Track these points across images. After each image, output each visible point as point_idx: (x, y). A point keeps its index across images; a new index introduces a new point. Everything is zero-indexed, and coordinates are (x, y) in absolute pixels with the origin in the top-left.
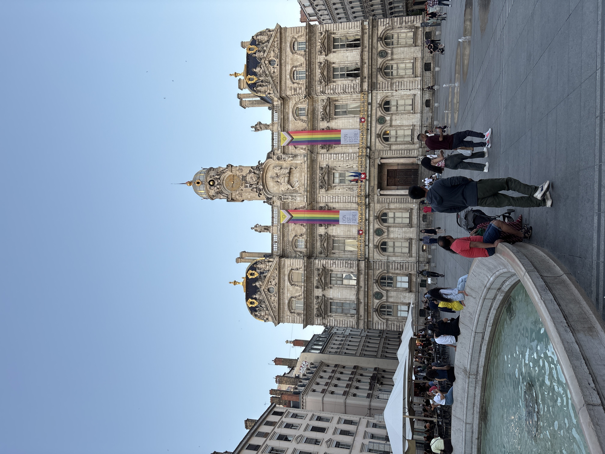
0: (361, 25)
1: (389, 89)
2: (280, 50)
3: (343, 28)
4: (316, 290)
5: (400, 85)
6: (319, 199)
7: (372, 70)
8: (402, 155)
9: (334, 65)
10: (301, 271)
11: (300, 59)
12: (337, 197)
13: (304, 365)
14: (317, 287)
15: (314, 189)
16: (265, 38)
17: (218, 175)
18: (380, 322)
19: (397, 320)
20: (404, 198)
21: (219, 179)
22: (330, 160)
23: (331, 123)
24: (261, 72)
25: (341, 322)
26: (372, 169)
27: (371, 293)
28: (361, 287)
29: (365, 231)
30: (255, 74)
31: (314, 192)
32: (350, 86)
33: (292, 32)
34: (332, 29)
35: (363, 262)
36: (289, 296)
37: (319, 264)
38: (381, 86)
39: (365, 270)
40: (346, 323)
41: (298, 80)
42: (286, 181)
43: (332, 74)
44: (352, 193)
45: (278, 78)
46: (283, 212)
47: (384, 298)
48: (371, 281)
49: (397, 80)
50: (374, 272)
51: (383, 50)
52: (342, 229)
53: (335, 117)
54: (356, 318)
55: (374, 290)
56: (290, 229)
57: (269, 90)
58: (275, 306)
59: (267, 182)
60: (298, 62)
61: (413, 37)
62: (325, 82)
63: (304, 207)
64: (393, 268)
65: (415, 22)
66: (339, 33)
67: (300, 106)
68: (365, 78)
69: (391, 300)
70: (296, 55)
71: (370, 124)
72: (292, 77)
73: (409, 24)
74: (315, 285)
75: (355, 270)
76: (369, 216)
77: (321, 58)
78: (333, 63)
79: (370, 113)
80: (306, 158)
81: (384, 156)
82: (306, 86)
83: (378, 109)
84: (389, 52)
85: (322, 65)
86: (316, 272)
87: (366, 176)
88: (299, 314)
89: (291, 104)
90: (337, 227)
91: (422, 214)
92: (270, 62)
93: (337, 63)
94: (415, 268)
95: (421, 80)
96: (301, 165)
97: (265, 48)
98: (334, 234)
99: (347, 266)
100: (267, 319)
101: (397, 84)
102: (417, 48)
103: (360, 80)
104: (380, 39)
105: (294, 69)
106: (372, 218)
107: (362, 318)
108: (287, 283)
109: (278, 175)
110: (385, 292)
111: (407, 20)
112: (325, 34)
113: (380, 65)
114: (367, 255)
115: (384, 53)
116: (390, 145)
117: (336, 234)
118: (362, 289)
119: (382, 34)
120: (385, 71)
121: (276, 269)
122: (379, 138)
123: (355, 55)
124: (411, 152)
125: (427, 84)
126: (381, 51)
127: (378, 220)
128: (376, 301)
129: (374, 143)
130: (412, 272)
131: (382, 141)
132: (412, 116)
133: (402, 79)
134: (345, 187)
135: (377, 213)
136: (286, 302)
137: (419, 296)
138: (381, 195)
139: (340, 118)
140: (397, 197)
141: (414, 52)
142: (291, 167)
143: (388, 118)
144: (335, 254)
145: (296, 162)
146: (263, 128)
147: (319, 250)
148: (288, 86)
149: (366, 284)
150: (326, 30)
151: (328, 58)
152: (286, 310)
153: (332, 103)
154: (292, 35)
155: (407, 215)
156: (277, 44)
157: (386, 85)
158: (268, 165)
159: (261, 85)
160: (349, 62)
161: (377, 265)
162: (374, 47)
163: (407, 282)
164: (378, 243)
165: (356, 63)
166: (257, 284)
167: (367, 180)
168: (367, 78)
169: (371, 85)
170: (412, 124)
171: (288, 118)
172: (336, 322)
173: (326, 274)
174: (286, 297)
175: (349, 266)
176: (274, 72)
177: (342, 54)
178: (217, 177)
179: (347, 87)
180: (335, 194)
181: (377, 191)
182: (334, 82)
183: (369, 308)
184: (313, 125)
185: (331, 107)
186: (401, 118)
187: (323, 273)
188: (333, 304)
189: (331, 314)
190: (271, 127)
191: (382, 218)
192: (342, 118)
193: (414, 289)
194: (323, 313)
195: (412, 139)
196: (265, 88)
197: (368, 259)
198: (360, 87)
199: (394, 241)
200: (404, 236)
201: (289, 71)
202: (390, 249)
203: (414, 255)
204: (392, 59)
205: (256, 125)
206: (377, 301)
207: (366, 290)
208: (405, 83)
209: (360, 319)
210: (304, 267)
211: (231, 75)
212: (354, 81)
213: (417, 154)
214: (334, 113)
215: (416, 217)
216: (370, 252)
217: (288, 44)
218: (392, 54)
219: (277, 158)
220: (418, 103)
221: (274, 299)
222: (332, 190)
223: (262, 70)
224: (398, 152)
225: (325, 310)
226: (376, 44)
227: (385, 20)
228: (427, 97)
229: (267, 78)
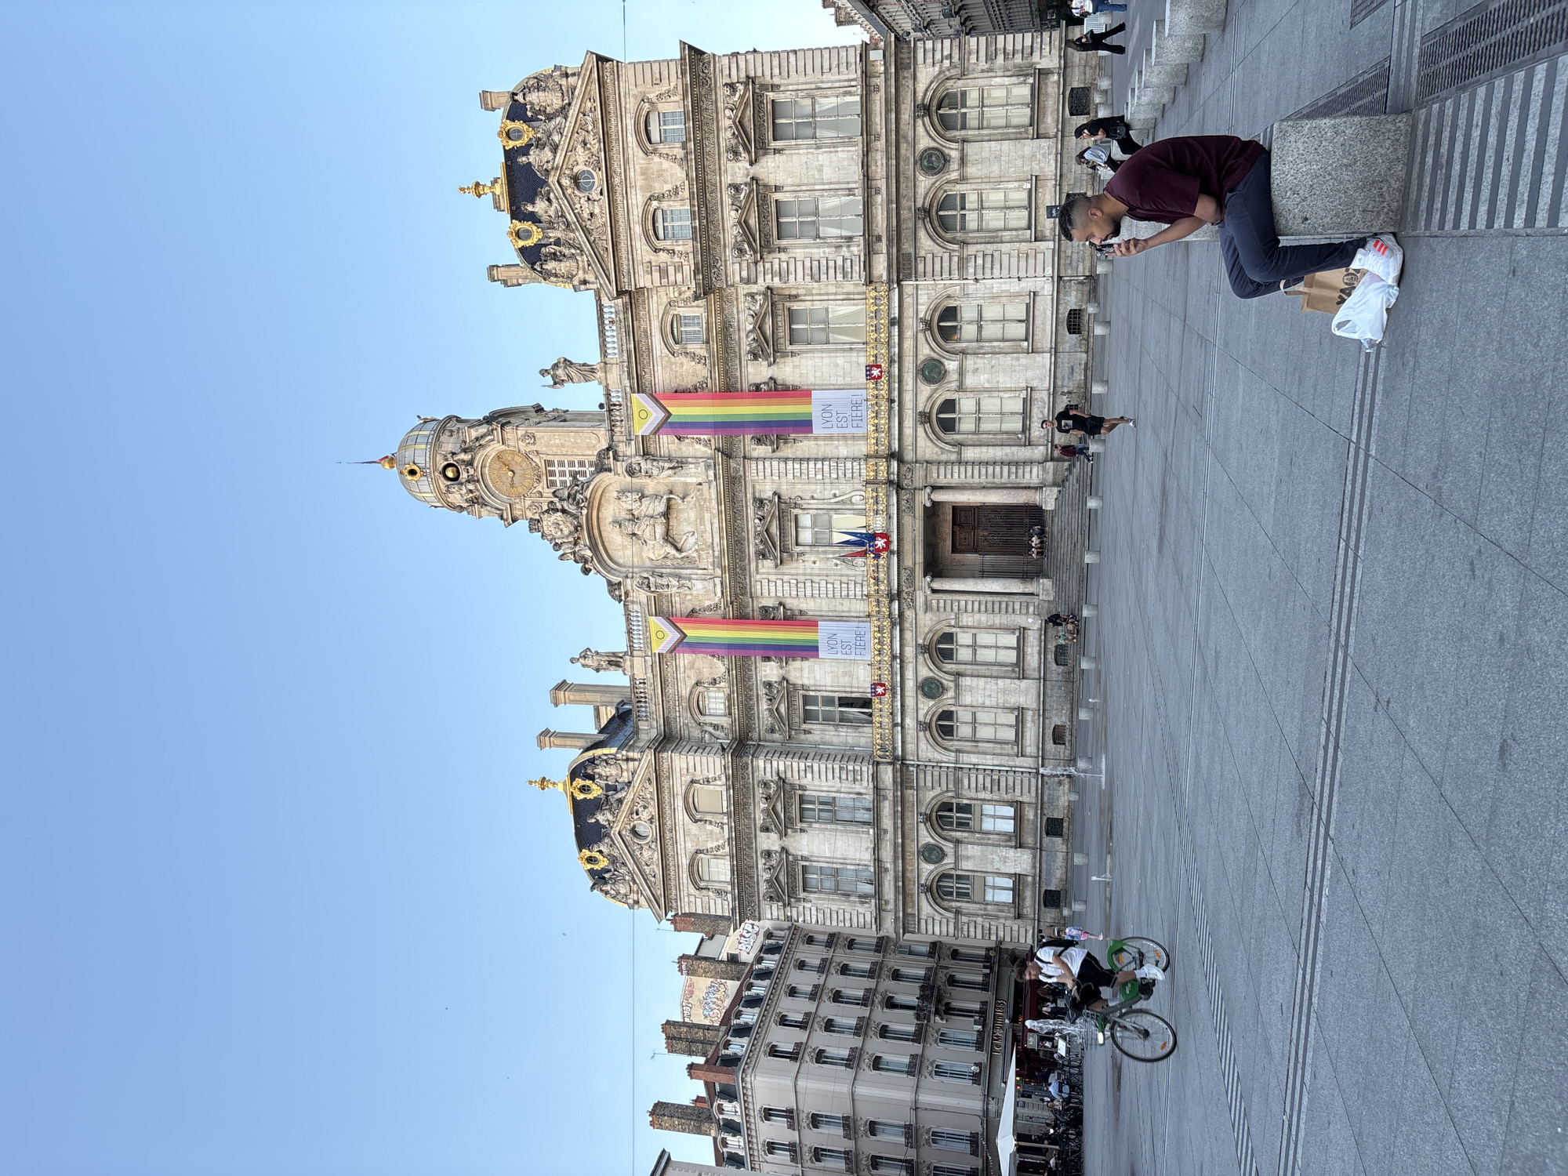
0: (861, 60)
1: (955, 273)
2: (606, 139)
3: (801, 69)
4: (761, 836)
5: (988, 265)
6: (759, 587)
7: (898, 214)
8: (996, 480)
9: (778, 196)
10: (720, 787)
11: (674, 174)
12: (808, 584)
13: (748, 932)
14: (766, 829)
15: (742, 559)
16: (552, 100)
17: (465, 451)
18: (938, 917)
19: (982, 912)
20: (1000, 602)
21: (470, 463)
22: (783, 480)
23: (781, 366)
24: (552, 213)
25: (834, 916)
26: (907, 520)
27: (912, 848)
28: (886, 831)
29: (893, 688)
30: (534, 218)
31: (743, 569)
32: (831, 264)
33: (640, 81)
34: (768, 73)
35: (890, 768)
36: (691, 847)
37: (768, 769)
38: (929, 269)
39: (895, 790)
40: (847, 916)
41: (669, 242)
42: (658, 536)
43: (775, 224)
44: (853, 572)
45: (605, 233)
46: (657, 623)
47: (949, 860)
48: (912, 819)
49: (979, 247)
50: (920, 795)
51: (933, 148)
52: (828, 669)
53: (790, 348)
54: (873, 908)
55: (920, 839)
56: (682, 665)
57: (581, 272)
58: (654, 871)
59: (604, 534)
60: (666, 182)
61: (1028, 99)
62: (755, 252)
63: (717, 606)
64: (973, 785)
65: (1037, 54)
66: (790, 88)
67: (683, 312)
68: (879, 238)
69: (967, 865)
70: (656, 159)
71: (897, 385)
72: (651, 232)
73: (1018, 59)
74: (759, 822)
75: (866, 788)
76: (901, 645)
77: (737, 171)
78: (777, 189)
79: (896, 350)
80: (711, 473)
81: (942, 481)
82: (696, 264)
83: (921, 336)
84: (954, 154)
85: (742, 196)
86: (760, 791)
87: (888, 543)
88: (719, 892)
89: (656, 305)
90: (813, 664)
91: (1054, 644)
92: (575, 179)
93: (788, 188)
94: (1033, 789)
95: (1054, 250)
96: (699, 490)
97: (556, 138)
98: (806, 682)
99: (844, 776)
100: (637, 902)
101: (980, 261)
102: (1044, 143)
103: (862, 247)
104: (922, 110)
105: (655, 204)
106: (910, 651)
107: (891, 906)
108: (681, 815)
109: (636, 513)
110: (951, 845)
111: (1010, 48)
112: (746, 90)
113: (925, 198)
114: (900, 749)
115: (938, 158)
116: (961, 444)
117: (812, 682)
118: (889, 836)
119: (930, 94)
120: (941, 213)
121: (649, 779)
122: (927, 426)
123: (846, 163)
124: (1020, 471)
125: (1074, 264)
126: (925, 151)
127: (927, 655)
128: (927, 868)
129: (911, 439)
130: (1025, 799)
131: (934, 432)
132: (1024, 359)
133: (995, 246)
134: (831, 556)
135: (925, 638)
136: (684, 862)
137: (1044, 858)
138: (934, 591)
139: (806, 352)
140: (982, 598)
141: (1034, 156)
142: (671, 496)
143: (951, 365)
144: (810, 733)
145: (683, 479)
146: (575, 378)
147: (766, 722)
148: (639, 258)
149: (900, 825)
150: (748, 77)
151: (758, 170)
152: (685, 881)
153: (780, 306)
154: (640, 89)
155: (1011, 640)
156: (594, 123)
157: (946, 265)
158: (603, 486)
159: (555, 254)
160: (826, 187)
161: (929, 778)
162: (905, 138)
163: (1010, 818)
164: (928, 717)
165: (850, 190)
166: (601, 818)
167: (892, 552)
168: (884, 239)
169: (898, 262)
170: (1024, 385)
171: (650, 349)
172: (821, 916)
173: (787, 795)
174: (681, 852)
175: (850, 778)
176: (592, 215)
177: (804, 159)
178: (462, 456)
179: (823, 269)
180: (804, 574)
181: (923, 582)
182: (780, 250)
183: (907, 883)
184: (726, 372)
185: (779, 318)
186: (992, 367)
187: (780, 795)
188: (810, 870)
189: (806, 894)
190: (600, 374)
191: (941, 648)
192: (812, 351)
193: (1029, 840)
194: (784, 893)
195: (1026, 429)
196: (568, 264)
197: (903, 759)
198: (865, 270)
199: (974, 710)
200: (1001, 701)
201: (641, 210)
202: (964, 731)
203: (1030, 749)
204: (963, 179)
205: (556, 366)
206: (931, 867)
207: (900, 841)
208: (1005, 258)
209: (884, 910)
210: (727, 779)
211: (462, 189)
212: (844, 249)
213: (1040, 477)
214: (788, 338)
215: (1036, 649)
216: (909, 739)
217: (630, 123)
218: (963, 161)
219: (626, 471)
220: (1045, 318)
221: (650, 855)
222: (794, 565)
223: (553, 208)
224: (983, 471)
225: (790, 885)
226: (911, 127)
227: (939, 45)
228: (1072, 301)
229: (572, 235)
